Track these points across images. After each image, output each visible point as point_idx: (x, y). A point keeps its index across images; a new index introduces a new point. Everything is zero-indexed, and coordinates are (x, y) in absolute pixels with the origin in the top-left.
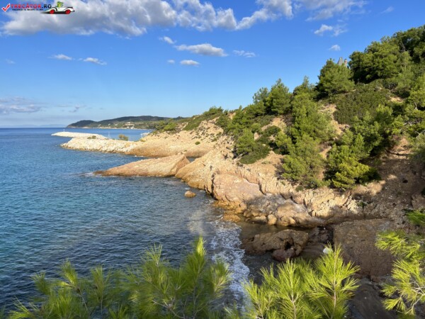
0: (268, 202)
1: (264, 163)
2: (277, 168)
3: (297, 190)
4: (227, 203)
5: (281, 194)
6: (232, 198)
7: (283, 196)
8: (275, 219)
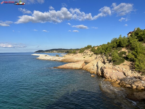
0: (129, 80)
1: (124, 65)
2: (130, 66)
3: (142, 75)
4: (110, 79)
5: (134, 77)
6: (113, 78)
7: (135, 77)
8: (136, 86)
